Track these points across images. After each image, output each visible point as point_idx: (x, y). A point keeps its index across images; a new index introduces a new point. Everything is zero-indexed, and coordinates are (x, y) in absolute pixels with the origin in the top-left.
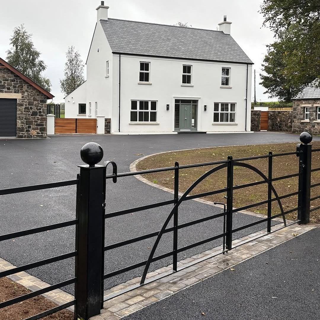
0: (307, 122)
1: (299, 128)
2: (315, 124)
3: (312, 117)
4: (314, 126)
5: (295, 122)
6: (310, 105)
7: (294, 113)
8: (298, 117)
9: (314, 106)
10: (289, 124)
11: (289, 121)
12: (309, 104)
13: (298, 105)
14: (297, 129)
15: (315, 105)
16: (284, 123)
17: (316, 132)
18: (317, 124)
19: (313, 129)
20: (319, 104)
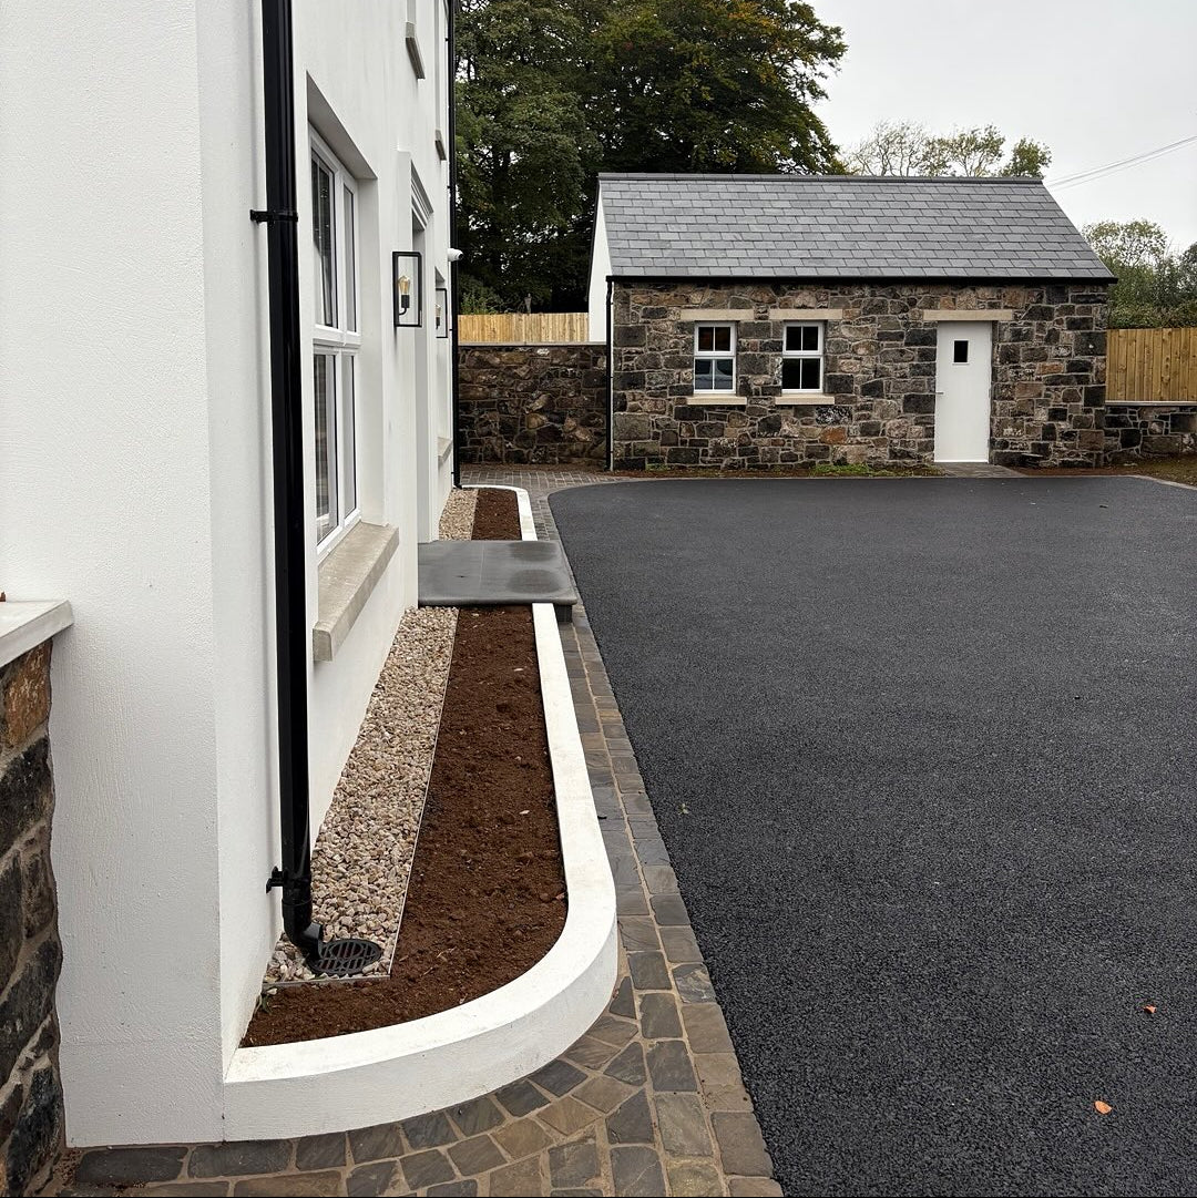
0: (722, 407)
1: (666, 436)
2: (782, 413)
3: (761, 380)
4: (772, 426)
5: (634, 409)
6: (746, 315)
7: (628, 359)
8: (656, 378)
9: (771, 317)
10: (535, 422)
11: (538, 405)
12: (738, 305)
13: (661, 313)
14: (653, 446)
15: (777, 315)
16: (494, 418)
17: (792, 457)
18: (792, 412)
19: (766, 441)
20: (804, 307)
